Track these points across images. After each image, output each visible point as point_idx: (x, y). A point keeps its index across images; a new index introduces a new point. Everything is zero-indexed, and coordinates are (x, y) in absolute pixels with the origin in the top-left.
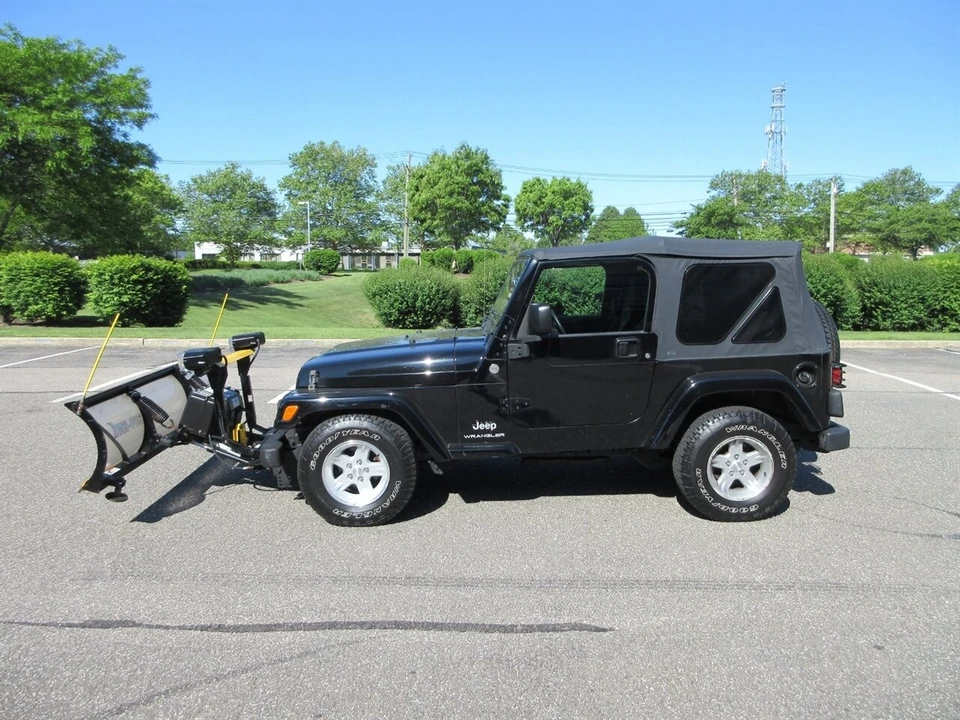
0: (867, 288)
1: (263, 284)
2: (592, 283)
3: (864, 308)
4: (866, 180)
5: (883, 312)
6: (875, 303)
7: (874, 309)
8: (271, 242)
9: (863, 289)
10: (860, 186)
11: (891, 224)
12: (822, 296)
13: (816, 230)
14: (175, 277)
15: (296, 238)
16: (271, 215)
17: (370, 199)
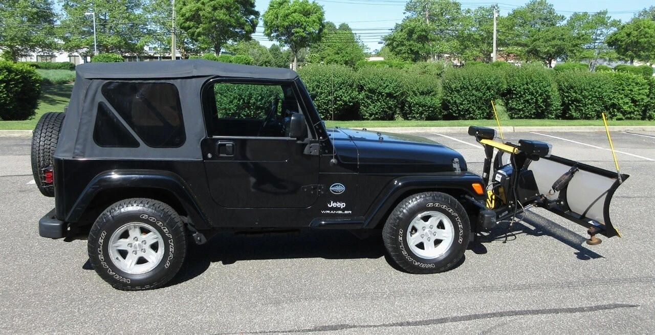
0: (566, 90)
1: (65, 82)
2: (385, 85)
3: (563, 104)
4: (515, 8)
5: (576, 106)
6: (571, 100)
7: (570, 104)
8: (50, 46)
9: (563, 91)
10: (511, 12)
11: (535, 40)
12: (540, 95)
13: (480, 43)
14: (31, 77)
15: (73, 44)
16: (51, 22)
17: (138, 12)
